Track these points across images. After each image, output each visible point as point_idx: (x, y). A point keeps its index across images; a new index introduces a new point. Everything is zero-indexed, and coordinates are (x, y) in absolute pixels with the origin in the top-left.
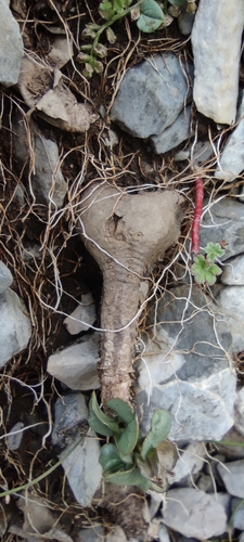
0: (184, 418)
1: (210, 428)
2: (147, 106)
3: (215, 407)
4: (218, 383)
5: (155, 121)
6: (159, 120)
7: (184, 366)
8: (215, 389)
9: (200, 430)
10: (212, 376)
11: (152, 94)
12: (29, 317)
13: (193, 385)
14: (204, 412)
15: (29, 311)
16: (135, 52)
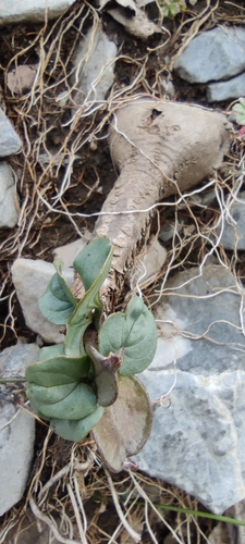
0: (172, 433)
1: (206, 474)
2: (212, 53)
3: (223, 433)
4: (234, 387)
5: (216, 67)
6: (221, 66)
7: (189, 356)
8: (228, 396)
9: (191, 468)
10: (226, 374)
11: (219, 45)
12: (18, 213)
13: (196, 378)
14: (204, 436)
15: (21, 206)
16: (210, 18)
